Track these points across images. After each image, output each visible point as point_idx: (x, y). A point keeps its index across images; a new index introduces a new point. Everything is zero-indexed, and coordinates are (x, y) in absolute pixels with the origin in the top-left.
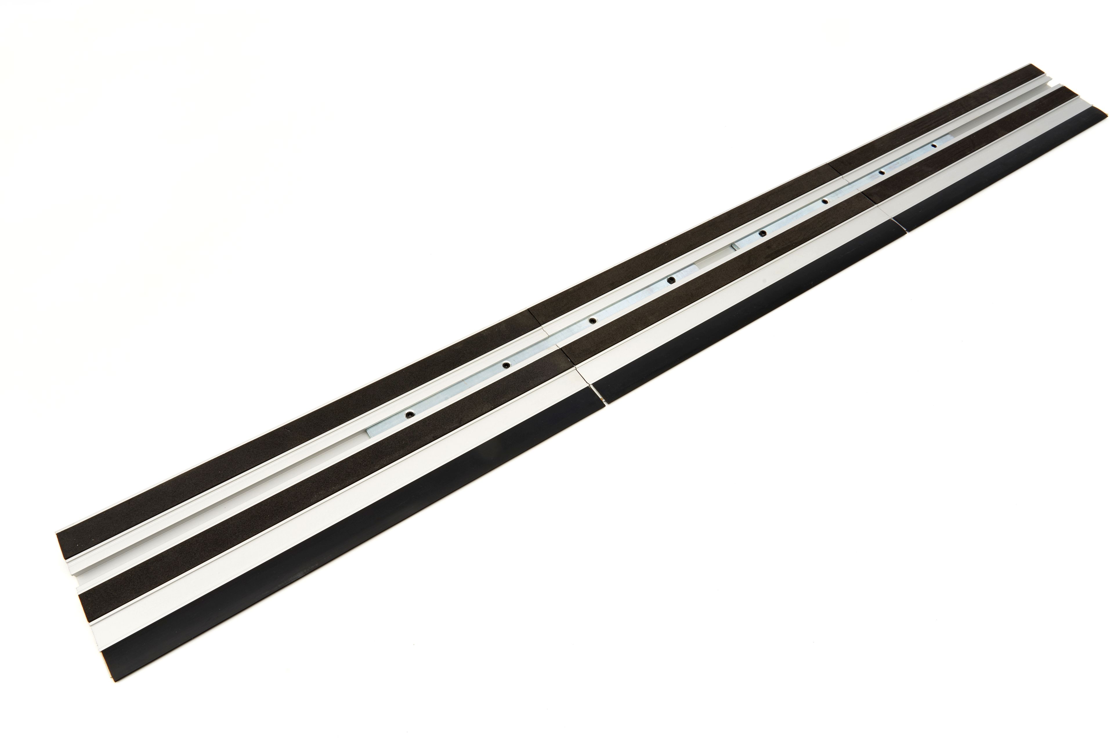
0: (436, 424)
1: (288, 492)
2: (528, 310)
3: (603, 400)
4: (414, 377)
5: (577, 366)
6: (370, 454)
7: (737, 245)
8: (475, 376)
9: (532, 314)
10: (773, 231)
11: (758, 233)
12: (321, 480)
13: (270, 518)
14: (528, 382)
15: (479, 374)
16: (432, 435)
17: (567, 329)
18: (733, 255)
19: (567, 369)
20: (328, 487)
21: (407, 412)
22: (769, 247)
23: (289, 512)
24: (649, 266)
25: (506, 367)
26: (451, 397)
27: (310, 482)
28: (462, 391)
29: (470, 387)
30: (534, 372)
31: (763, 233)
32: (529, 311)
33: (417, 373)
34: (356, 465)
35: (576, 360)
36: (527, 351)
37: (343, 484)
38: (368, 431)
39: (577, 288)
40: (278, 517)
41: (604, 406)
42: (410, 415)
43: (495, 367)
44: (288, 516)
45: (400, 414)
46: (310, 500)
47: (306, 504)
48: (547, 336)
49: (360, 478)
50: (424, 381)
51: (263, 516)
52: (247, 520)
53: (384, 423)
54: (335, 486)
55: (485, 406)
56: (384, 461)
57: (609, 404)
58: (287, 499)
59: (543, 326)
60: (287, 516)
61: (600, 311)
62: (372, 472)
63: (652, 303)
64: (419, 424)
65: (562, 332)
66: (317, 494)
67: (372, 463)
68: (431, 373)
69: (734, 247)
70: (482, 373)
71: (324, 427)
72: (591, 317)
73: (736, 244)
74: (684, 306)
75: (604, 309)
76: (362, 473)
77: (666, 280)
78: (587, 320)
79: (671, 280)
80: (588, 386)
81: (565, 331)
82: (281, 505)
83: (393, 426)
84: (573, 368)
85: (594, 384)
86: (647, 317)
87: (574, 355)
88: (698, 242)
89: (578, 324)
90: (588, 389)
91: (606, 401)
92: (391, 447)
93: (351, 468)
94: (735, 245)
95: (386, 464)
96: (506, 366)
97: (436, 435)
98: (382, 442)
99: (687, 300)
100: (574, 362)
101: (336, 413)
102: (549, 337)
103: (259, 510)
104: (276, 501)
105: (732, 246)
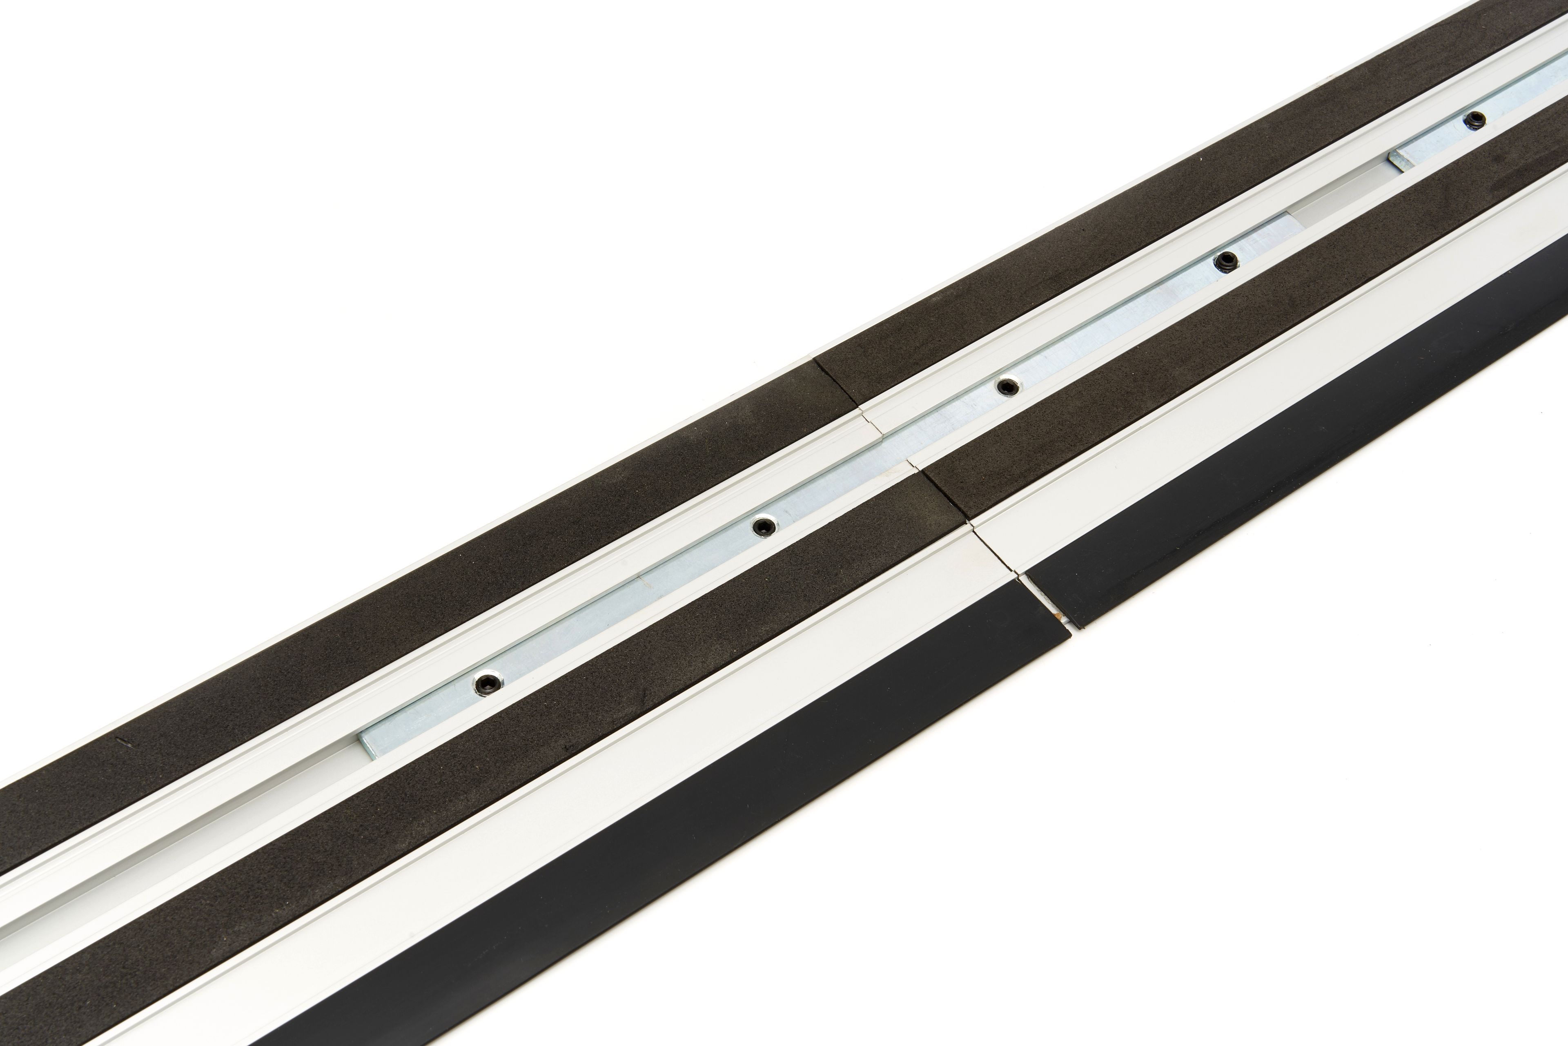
0: (572, 710)
1: (141, 930)
2: (815, 360)
3: (1064, 620)
4: (493, 572)
5: (975, 522)
6: (379, 805)
7: (1406, 156)
8: (675, 563)
9: (827, 373)
10: (1503, 114)
11: (1461, 118)
12: (238, 890)
13: (93, 1008)
14: (836, 575)
15: (686, 557)
16: (562, 742)
17: (936, 415)
18: (1394, 185)
19: (946, 530)
20: (260, 911)
21: (478, 675)
22: (1498, 159)
23: (149, 988)
24: (1158, 223)
25: (764, 531)
26: (608, 626)
27: (206, 897)
28: (638, 608)
29: (661, 597)
30: (849, 544)
31: (1475, 120)
32: (819, 365)
33: (501, 559)
34: (339, 842)
35: (971, 504)
36: (822, 482)
37: (306, 900)
38: (366, 738)
39: (952, 294)
40: (117, 1004)
41: (1068, 635)
42: (488, 685)
43: (730, 532)
44: (148, 1002)
45: (458, 685)
46: (209, 952)
47: (199, 963)
48: (876, 436)
49: (355, 879)
50: (523, 583)
51: (72, 1004)
52: (23, 1019)
53: (410, 711)
54: (280, 907)
55: (713, 648)
56: (423, 824)
57: (1080, 629)
58: (141, 950)
59: (863, 407)
60: (144, 1002)
61: (1028, 357)
62: (388, 860)
63: (1177, 328)
64: (519, 711)
65: (921, 423)
66: (230, 931)
67: (387, 833)
68: (543, 556)
69: (1395, 163)
70: (695, 552)
71: (234, 729)
72: (1004, 377)
73: (1401, 152)
74: (1273, 335)
75: (1038, 351)
76: (359, 864)
77: (1210, 261)
78: (992, 386)
79: (1226, 262)
80: (1014, 581)
81: (929, 420)
82: (124, 967)
83: (439, 720)
84: (966, 528)
85: (1030, 573)
86: (1167, 370)
87: (962, 488)
88: (1294, 149)
89: (966, 398)
90: (1013, 588)
91: (1071, 621)
92: (440, 783)
93: (326, 851)
94: (1399, 155)
95: (429, 833)
96: (764, 528)
97: (574, 742)
98: (413, 769)
99: (1278, 316)
100: (965, 510)
101: (266, 685)
102: (885, 438)
103: (59, 987)
104: (107, 957)
105: (1388, 160)
